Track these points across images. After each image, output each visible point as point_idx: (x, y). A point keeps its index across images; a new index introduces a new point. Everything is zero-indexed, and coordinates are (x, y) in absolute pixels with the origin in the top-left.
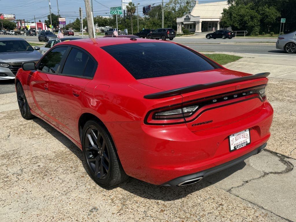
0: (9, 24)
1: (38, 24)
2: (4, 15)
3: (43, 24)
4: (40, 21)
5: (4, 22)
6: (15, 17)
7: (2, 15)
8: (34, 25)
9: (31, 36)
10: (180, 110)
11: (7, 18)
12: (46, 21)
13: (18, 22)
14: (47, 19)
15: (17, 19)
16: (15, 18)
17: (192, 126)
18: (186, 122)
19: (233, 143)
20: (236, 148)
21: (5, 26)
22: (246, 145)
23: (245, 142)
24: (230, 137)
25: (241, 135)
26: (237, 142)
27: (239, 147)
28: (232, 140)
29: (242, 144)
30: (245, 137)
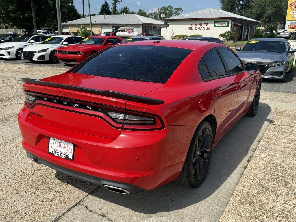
17: (32, 112)
18: (29, 108)
19: (52, 146)
20: (54, 153)
22: (65, 158)
23: (66, 154)
24: (50, 138)
25: (63, 144)
26: (56, 148)
27: (57, 155)
28: (52, 143)
29: (61, 154)
30: (67, 150)
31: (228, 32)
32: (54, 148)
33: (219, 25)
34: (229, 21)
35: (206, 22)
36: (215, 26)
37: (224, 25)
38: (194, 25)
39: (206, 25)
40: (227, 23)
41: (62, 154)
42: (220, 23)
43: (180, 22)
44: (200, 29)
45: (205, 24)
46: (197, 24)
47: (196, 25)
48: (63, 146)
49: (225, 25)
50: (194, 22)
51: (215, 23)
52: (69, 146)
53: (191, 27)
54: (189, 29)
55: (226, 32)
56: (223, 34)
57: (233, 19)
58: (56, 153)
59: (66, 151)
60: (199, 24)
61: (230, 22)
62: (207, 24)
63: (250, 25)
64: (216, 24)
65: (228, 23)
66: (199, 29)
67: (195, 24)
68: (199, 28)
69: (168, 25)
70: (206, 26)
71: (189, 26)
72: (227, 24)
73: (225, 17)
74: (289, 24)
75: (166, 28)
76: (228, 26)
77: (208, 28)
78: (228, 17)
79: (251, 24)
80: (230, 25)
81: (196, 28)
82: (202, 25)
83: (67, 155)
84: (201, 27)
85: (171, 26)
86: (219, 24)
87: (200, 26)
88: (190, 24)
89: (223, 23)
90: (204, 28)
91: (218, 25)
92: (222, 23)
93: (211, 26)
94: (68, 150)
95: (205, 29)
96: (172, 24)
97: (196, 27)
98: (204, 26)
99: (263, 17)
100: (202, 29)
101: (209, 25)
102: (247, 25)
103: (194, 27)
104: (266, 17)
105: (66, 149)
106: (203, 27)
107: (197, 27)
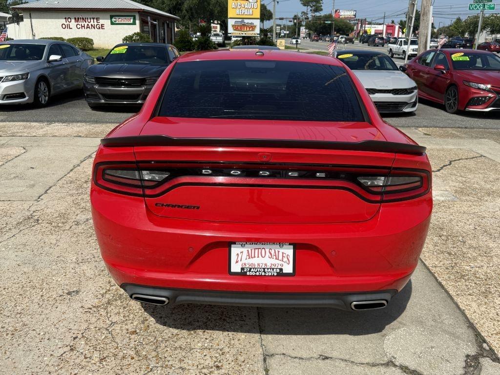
0: (344, 26)
1: (388, 26)
2: (340, 11)
3: (397, 27)
4: (393, 22)
5: (337, 23)
6: (355, 15)
7: (338, 11)
8: (380, 28)
9: (374, 46)
10: (137, 173)
11: (344, 17)
12: (401, 21)
13: (358, 23)
14: (404, 19)
15: (357, 18)
16: (355, 17)
17: (156, 204)
18: (144, 196)
19: (239, 259)
20: (246, 272)
21: (337, 28)
22: (276, 274)
23: (276, 267)
24: (232, 245)
25: (267, 250)
26: (251, 261)
27: (256, 272)
28: (238, 254)
29: (264, 269)
30: (277, 259)
31: (137, 34)
32: (244, 261)
33: (120, 22)
34: (135, 16)
35: (95, 15)
36: (112, 23)
37: (127, 22)
38: (73, 20)
39: (95, 20)
40: (133, 18)
41: (268, 269)
42: (121, 18)
43: (45, 14)
44: (86, 27)
45: (93, 19)
46: (78, 18)
47: (77, 20)
48: (268, 254)
49: (129, 22)
50: (72, 15)
51: (111, 17)
52: (281, 251)
53: (68, 23)
54: (64, 26)
55: (133, 35)
56: (129, 38)
57: (142, 13)
58: (252, 270)
59: (277, 262)
60: (83, 19)
61: (137, 17)
62: (97, 19)
63: (166, 23)
64: (113, 20)
65: (135, 19)
66: (83, 28)
67: (75, 19)
68: (83, 25)
69: (21, 19)
70: (96, 23)
71: (63, 21)
72: (132, 20)
73: (127, 8)
74: (233, 24)
75: (16, 24)
76: (134, 23)
77: (100, 26)
78: (133, 8)
79: (168, 22)
80: (138, 22)
81: (78, 26)
82: (89, 21)
83: (280, 267)
84: (88, 25)
85: (26, 21)
86: (119, 20)
87: (86, 22)
88: (66, 18)
89: (126, 18)
90: (92, 25)
91: (117, 22)
92: (124, 18)
93: (106, 22)
94: (280, 259)
95: (94, 28)
96: (29, 17)
97: (76, 23)
98: (92, 23)
99: (182, 11)
100: (89, 28)
101: (101, 21)
102: (161, 23)
103: (73, 23)
104: (186, 10)
105: (274, 257)
106: (90, 24)
107: (80, 23)
